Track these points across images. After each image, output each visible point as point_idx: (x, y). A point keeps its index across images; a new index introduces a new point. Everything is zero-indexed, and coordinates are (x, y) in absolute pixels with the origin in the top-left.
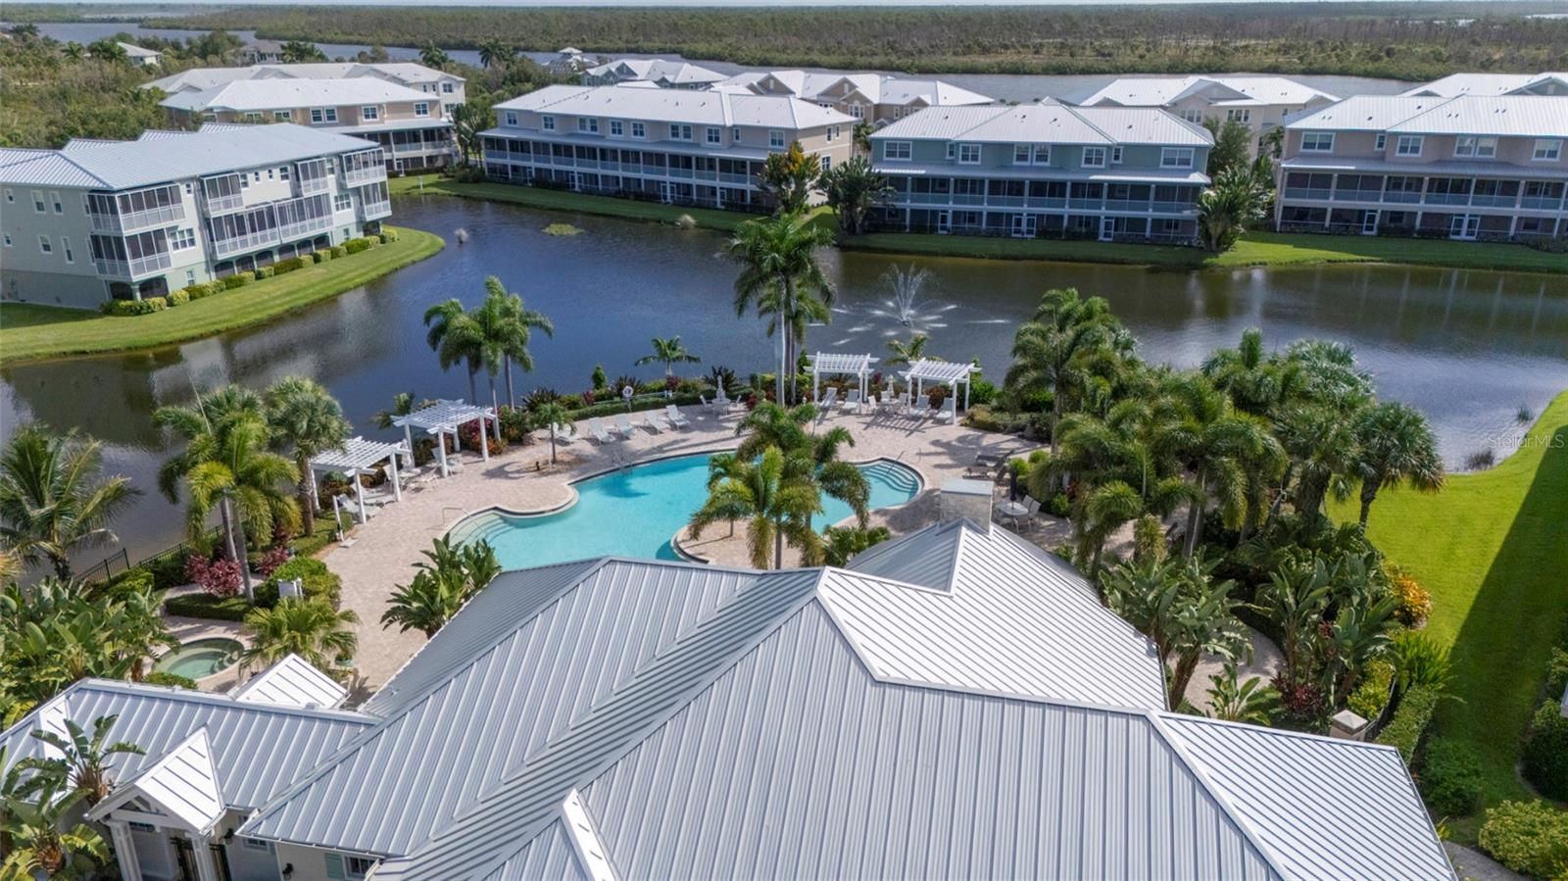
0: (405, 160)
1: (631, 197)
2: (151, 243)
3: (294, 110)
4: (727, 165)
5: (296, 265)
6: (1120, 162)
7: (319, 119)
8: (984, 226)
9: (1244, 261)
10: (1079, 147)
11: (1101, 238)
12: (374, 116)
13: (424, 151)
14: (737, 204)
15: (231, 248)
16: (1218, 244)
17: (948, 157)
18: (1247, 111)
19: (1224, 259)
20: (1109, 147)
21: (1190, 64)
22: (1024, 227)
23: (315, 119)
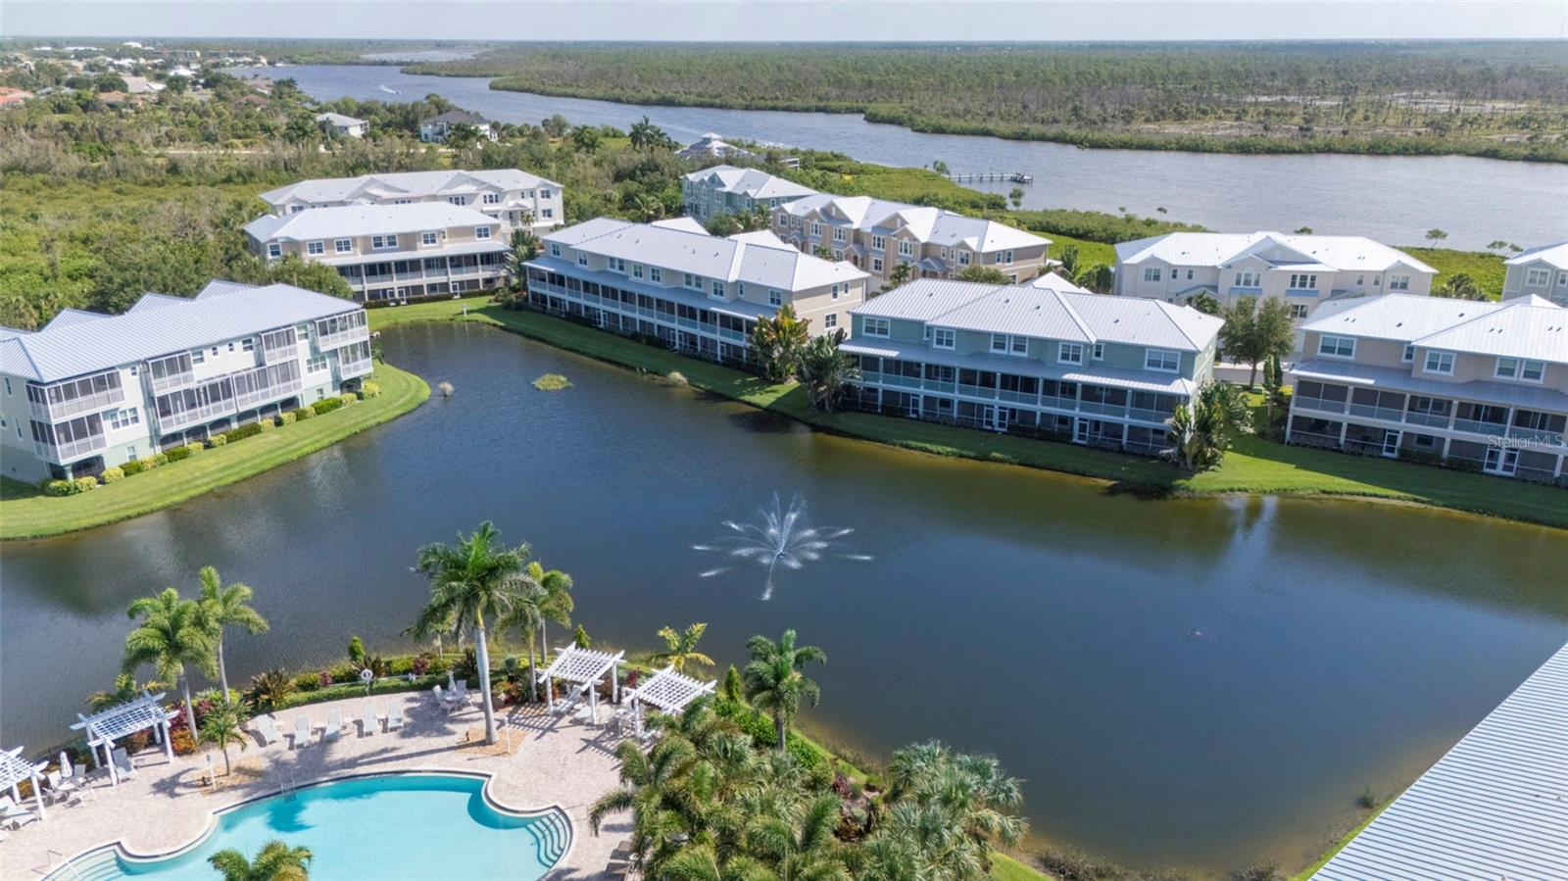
0: (461, 283)
1: (644, 341)
3: (354, 239)
4: (726, 321)
5: (255, 430)
6: (1101, 359)
7: (380, 245)
8: (955, 414)
9: (1221, 486)
10: (1056, 342)
11: (1075, 440)
12: (434, 241)
13: (481, 274)
14: (734, 362)
16: (1194, 463)
17: (925, 338)
19: (1201, 481)
20: (1088, 345)
22: (996, 420)
23: (376, 245)
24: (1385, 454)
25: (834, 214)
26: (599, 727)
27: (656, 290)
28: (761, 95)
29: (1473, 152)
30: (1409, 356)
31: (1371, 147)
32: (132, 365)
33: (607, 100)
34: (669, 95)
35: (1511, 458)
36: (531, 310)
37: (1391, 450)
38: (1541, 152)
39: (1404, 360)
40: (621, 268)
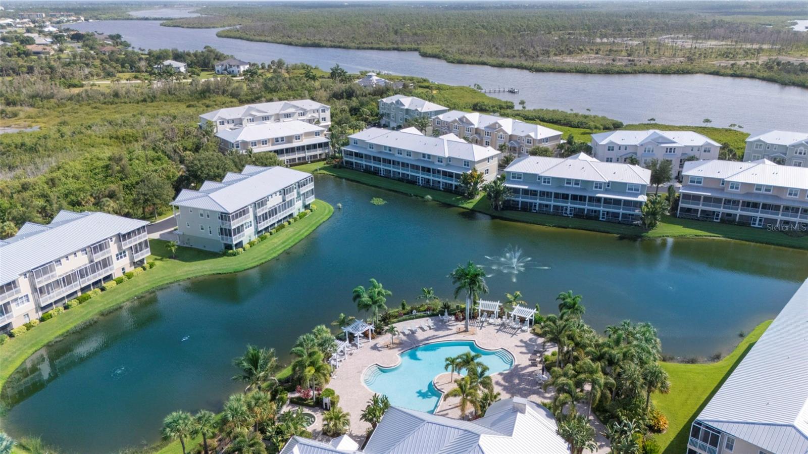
0: (311, 156)
1: (405, 181)
2: (239, 230)
3: (269, 139)
4: (445, 173)
5: (282, 227)
6: (610, 188)
7: (278, 141)
8: (552, 210)
9: (659, 235)
10: (592, 182)
11: (601, 219)
12: (299, 139)
13: (318, 152)
14: (448, 189)
15: (263, 225)
16: (649, 227)
17: (538, 180)
18: (675, 149)
19: (651, 233)
20: (605, 183)
21: (673, 69)
22: (568, 212)
23: (276, 141)
24: (715, 220)
25: (464, 121)
26: (498, 325)
27: (410, 160)
28: (363, 41)
29: (708, 72)
30: (723, 184)
31: (663, 70)
32: (250, 205)
33: (284, 44)
34: (317, 41)
35: (760, 221)
36: (345, 168)
37: (717, 219)
38: (738, 72)
39: (721, 185)
40: (390, 150)
